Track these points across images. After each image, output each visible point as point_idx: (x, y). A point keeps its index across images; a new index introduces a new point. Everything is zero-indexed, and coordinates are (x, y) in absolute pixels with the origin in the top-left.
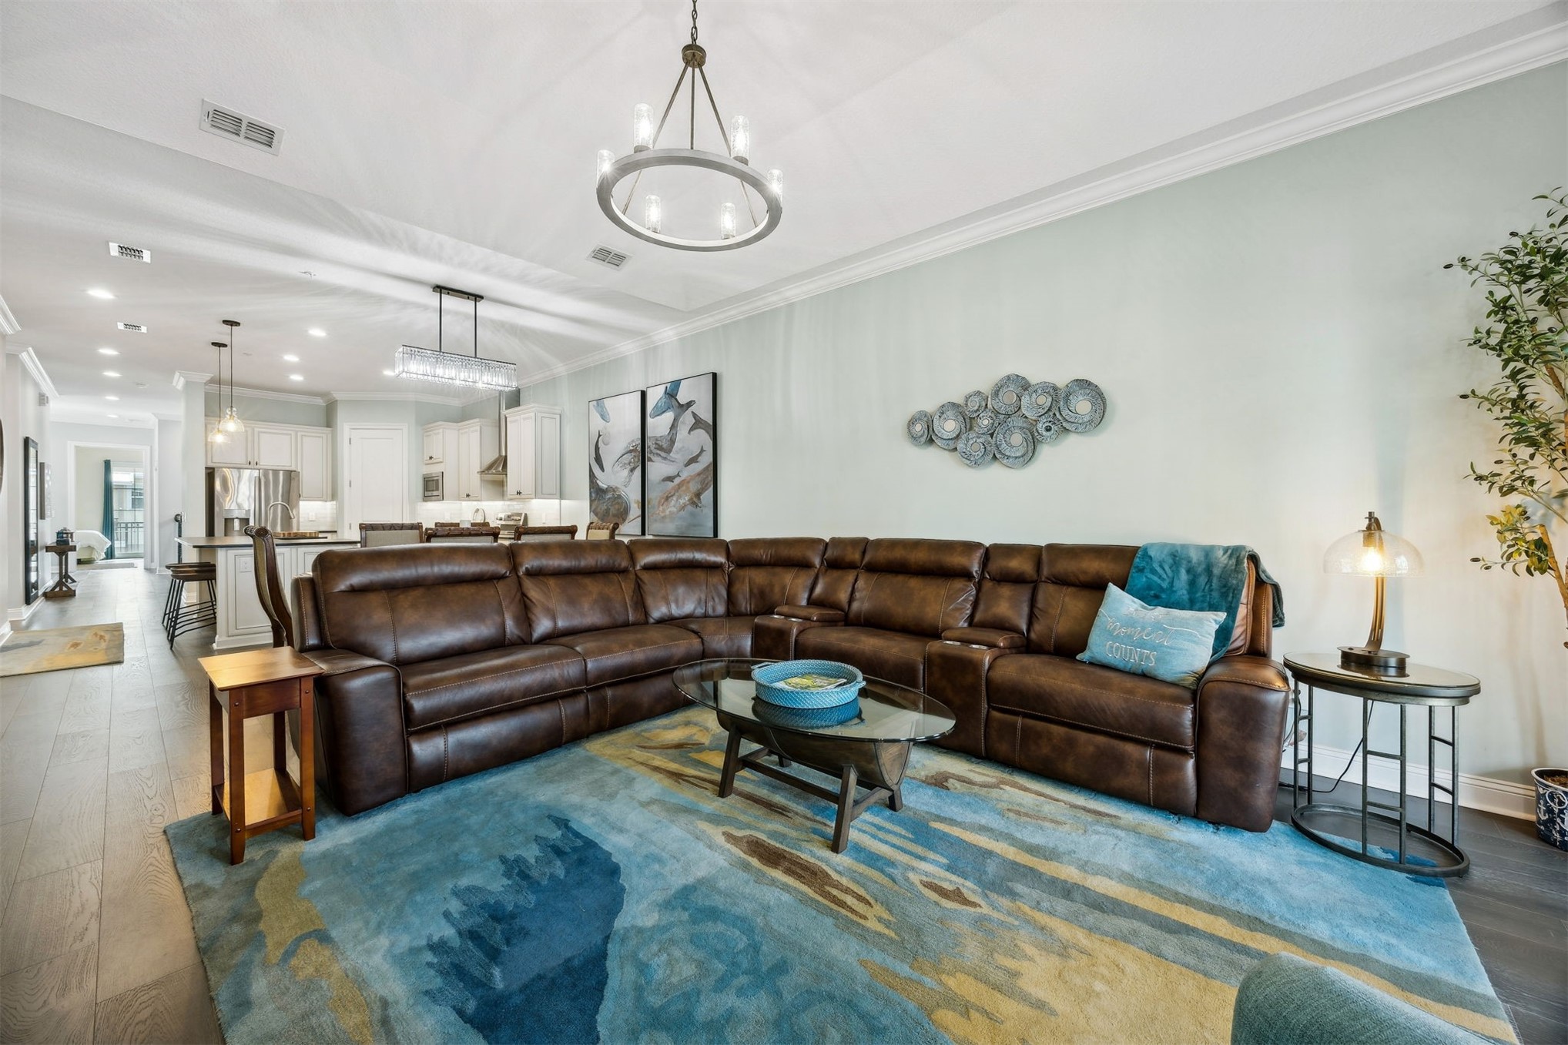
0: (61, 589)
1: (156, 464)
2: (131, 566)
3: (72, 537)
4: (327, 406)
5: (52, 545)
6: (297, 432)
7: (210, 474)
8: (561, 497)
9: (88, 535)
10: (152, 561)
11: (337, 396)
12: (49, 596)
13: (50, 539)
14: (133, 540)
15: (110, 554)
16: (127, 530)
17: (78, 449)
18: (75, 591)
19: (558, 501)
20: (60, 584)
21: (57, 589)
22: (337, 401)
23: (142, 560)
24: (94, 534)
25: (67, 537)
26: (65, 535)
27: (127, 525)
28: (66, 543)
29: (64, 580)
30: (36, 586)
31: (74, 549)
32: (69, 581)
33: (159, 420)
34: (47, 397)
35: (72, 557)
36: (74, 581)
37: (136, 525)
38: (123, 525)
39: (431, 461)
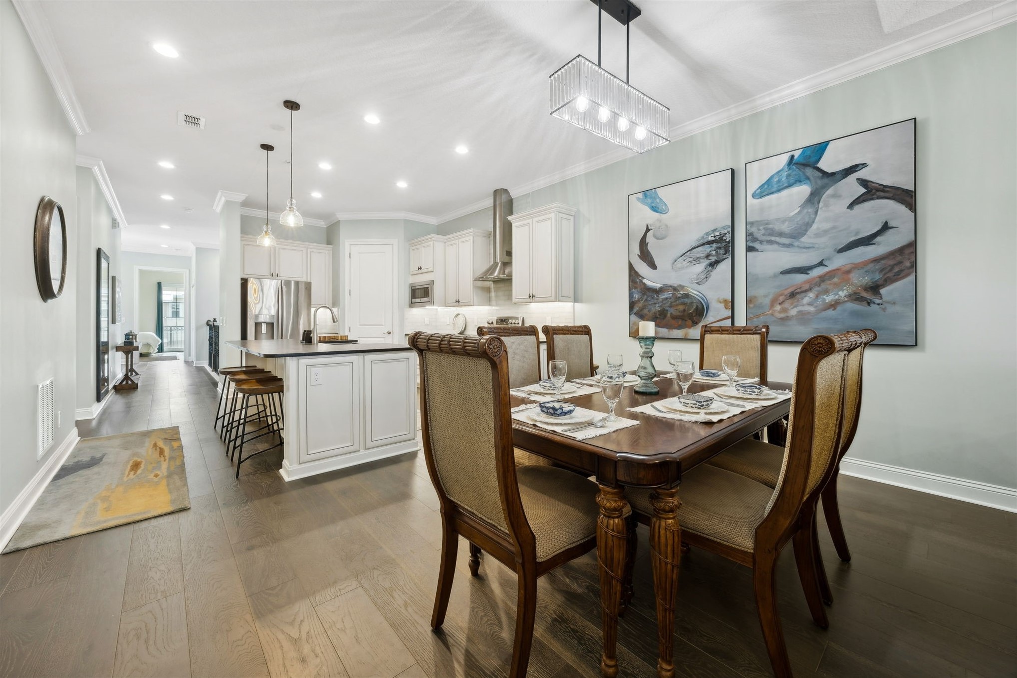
0: (127, 383)
1: (193, 282)
2: (175, 358)
3: (136, 339)
4: (327, 228)
5: (121, 345)
6: (307, 248)
7: (244, 283)
8: (576, 300)
9: (146, 336)
10: (190, 355)
11: (340, 216)
12: (118, 389)
13: (120, 341)
14: (175, 338)
15: (161, 349)
16: (171, 332)
17: (142, 272)
18: (137, 384)
19: (573, 303)
20: (126, 377)
21: (125, 382)
22: (339, 221)
23: (183, 353)
24: (150, 335)
25: (132, 339)
26: (131, 337)
27: (171, 329)
28: (131, 343)
29: (130, 374)
30: (107, 380)
31: (137, 348)
32: (134, 374)
33: (197, 248)
34: (118, 223)
35: (136, 354)
36: (137, 374)
37: (177, 328)
38: (169, 328)
39: (419, 271)
